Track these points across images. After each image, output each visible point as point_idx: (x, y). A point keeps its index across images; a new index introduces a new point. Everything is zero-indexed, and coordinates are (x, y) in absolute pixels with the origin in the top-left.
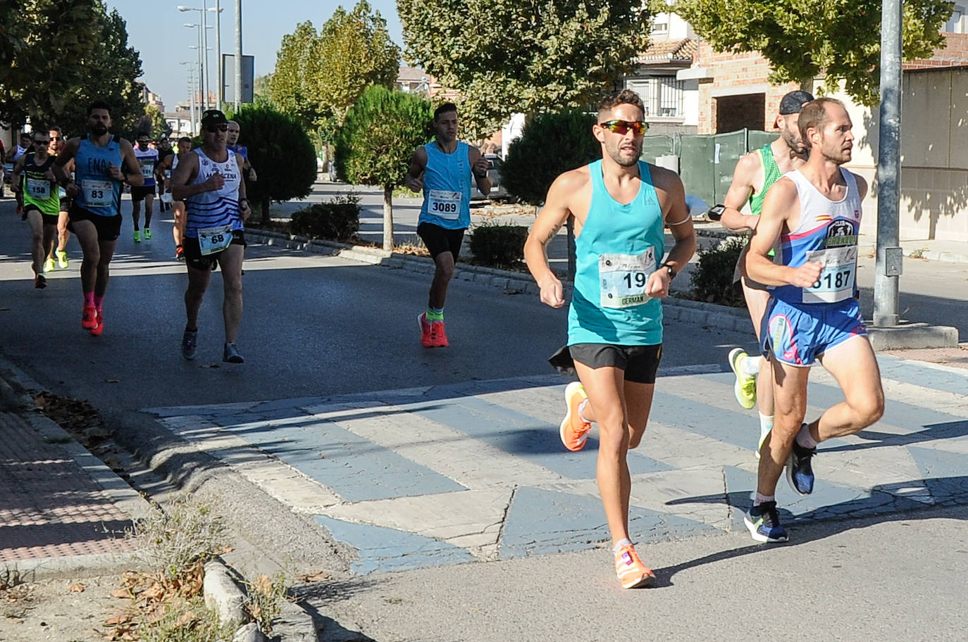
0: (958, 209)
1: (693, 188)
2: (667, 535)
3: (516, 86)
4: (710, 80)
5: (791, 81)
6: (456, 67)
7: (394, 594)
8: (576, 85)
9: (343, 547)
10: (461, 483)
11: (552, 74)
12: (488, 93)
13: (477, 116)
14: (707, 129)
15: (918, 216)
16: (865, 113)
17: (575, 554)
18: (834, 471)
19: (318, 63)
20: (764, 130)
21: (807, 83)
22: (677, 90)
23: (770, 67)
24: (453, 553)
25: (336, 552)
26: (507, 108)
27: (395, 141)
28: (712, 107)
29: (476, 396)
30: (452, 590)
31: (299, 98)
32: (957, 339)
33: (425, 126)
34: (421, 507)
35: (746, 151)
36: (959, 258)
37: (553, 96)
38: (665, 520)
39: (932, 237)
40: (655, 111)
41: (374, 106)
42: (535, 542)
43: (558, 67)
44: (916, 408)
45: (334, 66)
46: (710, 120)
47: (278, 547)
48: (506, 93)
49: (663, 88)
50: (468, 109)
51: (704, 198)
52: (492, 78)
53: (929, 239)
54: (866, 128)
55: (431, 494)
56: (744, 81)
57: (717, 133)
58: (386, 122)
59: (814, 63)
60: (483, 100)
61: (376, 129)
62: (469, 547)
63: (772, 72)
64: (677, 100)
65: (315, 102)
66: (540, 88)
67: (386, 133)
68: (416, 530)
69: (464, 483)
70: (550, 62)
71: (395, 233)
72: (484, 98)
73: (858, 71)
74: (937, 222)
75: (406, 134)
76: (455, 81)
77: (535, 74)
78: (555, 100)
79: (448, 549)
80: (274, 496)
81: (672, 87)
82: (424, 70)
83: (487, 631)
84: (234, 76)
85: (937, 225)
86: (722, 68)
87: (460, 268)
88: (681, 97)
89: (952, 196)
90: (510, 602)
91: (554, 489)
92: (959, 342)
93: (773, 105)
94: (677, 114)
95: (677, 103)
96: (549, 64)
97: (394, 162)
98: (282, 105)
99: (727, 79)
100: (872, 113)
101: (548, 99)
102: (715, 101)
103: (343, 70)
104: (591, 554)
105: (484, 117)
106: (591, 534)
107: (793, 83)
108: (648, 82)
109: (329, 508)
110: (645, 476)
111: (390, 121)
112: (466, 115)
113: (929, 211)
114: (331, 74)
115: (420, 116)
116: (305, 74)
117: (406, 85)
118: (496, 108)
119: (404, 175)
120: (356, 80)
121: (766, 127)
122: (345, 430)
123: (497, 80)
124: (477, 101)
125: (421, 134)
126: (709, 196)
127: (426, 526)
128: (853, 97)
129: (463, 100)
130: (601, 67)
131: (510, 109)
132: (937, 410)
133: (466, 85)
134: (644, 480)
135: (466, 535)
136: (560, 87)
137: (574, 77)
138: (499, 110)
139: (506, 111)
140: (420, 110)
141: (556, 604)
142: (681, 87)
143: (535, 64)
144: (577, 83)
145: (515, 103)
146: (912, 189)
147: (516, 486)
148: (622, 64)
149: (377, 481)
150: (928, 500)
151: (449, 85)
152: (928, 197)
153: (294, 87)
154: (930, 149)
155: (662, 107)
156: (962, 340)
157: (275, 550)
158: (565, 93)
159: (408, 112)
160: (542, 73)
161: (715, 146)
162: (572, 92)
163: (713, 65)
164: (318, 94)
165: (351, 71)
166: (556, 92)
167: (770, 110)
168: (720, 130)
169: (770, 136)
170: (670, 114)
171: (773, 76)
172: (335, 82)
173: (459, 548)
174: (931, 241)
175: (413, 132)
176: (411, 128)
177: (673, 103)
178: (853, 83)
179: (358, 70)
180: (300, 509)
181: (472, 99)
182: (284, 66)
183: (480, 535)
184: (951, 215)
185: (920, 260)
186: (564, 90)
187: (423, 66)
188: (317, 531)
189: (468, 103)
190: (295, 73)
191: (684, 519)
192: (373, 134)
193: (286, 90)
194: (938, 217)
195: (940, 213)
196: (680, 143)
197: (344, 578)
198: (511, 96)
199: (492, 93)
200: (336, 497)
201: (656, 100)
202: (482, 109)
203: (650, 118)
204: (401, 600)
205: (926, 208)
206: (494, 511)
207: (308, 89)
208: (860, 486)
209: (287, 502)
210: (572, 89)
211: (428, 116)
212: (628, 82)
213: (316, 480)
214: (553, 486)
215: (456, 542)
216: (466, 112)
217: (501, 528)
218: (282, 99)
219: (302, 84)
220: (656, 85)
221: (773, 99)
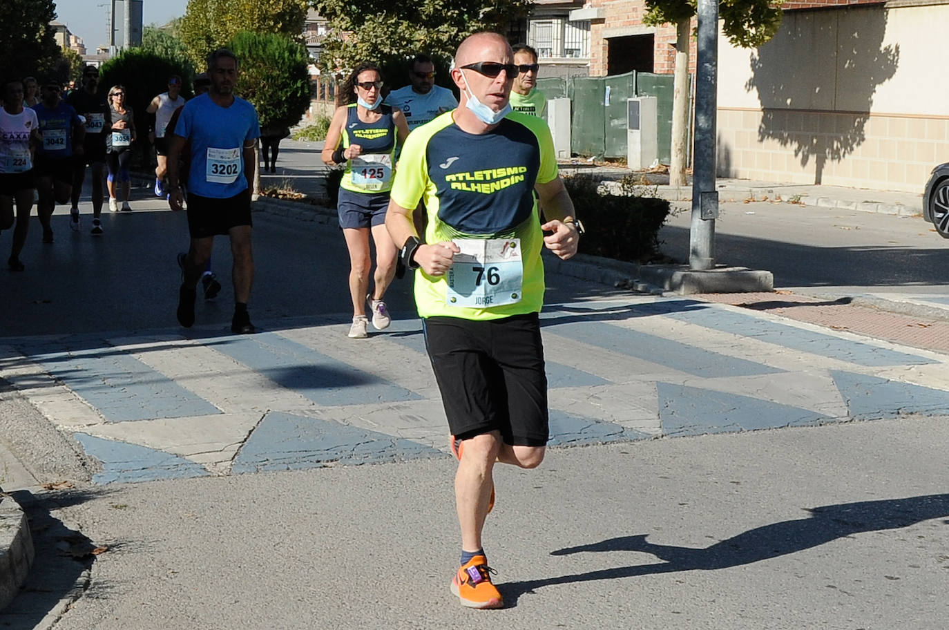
0: (844, 153)
1: (584, 131)
2: (394, 457)
3: (407, 28)
4: (601, 21)
5: (666, 22)
6: (349, 9)
7: (122, 501)
8: (469, 27)
9: (92, 460)
10: (219, 408)
11: (444, 15)
12: (378, 34)
13: (368, 58)
14: (599, 71)
15: (804, 162)
16: (752, 54)
17: (302, 472)
18: (575, 403)
19: (227, 5)
20: (652, 72)
21: (684, 24)
22: (581, 31)
23: (646, 8)
24: (189, 468)
25: (83, 465)
26: (398, 50)
27: (262, 85)
28: (604, 49)
29: (273, 332)
30: (175, 499)
31: (209, 40)
32: (772, 283)
33: (291, 70)
34: (174, 428)
35: (634, 93)
36: (836, 204)
37: (445, 38)
38: (396, 444)
39: (818, 182)
40: (559, 53)
41: (242, 50)
42: (267, 460)
43: (451, 8)
44: (688, 347)
45: (243, 7)
46: (601, 61)
47: (36, 460)
48: (397, 35)
49: (566, 29)
50: (360, 51)
51: (594, 142)
52: (383, 19)
53: (816, 184)
54: (753, 70)
55: (188, 417)
56: (634, 21)
57: (608, 75)
58: (253, 66)
59: (689, 3)
60: (374, 42)
61: (244, 73)
62: (206, 463)
63: (648, 12)
64: (581, 40)
65: (223, 44)
66: (431, 29)
67: (252, 77)
68: (162, 447)
69: (222, 407)
70: (441, 3)
71: (261, 176)
72: (374, 40)
73: (736, 12)
74: (823, 167)
75: (273, 78)
76: (347, 23)
77: (427, 16)
78: (446, 42)
79: (186, 464)
80: (46, 416)
81: (576, 27)
82: (317, 13)
83: (190, 532)
84: (123, 19)
85: (823, 171)
86: (612, 8)
87: (316, 211)
88: (585, 38)
89: (839, 140)
90: (222, 510)
91: (302, 415)
92: (774, 287)
93: (661, 46)
94: (581, 55)
95: (581, 44)
96: (440, 6)
97: (261, 105)
98: (192, 48)
99: (619, 19)
100: (758, 55)
101: (439, 40)
102: (607, 42)
103: (252, 11)
104: (316, 472)
105: (375, 60)
106: (321, 454)
107: (669, 24)
108: (551, 23)
109: (91, 427)
110: (392, 404)
111: (257, 65)
112: (358, 57)
113: (815, 155)
114: (239, 16)
115: (286, 60)
116: (214, 15)
117: (322, 26)
118: (387, 50)
119: (270, 119)
120: (264, 21)
121: (655, 69)
122: (136, 360)
123: (389, 22)
124: (368, 44)
125: (287, 78)
126: (600, 139)
127: (172, 444)
128: (730, 38)
129: (355, 42)
130: (493, 8)
131: (401, 51)
132: (708, 350)
133: (358, 26)
134: (390, 407)
135: (206, 452)
136: (452, 28)
137: (467, 19)
138: (390, 52)
139: (396, 53)
140: (286, 54)
141: (262, 512)
142: (585, 27)
143: (426, 6)
144: (469, 25)
145: (407, 45)
146: (798, 133)
147: (269, 410)
148: (516, 4)
149: (143, 405)
150: (657, 431)
151: (341, 27)
152: (815, 141)
153: (204, 29)
154: (817, 91)
155: (566, 47)
156: (777, 284)
157: (33, 462)
158: (457, 35)
159: (275, 56)
160: (433, 14)
161: (605, 89)
162: (463, 33)
163: (604, 5)
164: (227, 36)
165: (260, 13)
166: (448, 34)
167: (658, 51)
168: (611, 72)
169: (658, 77)
170: (574, 54)
171: (648, 16)
172: (243, 24)
173: (196, 463)
174: (819, 186)
175: (279, 75)
176: (278, 72)
177: (577, 44)
178: (731, 24)
179: (266, 11)
180: (65, 427)
181: (363, 41)
182: (195, 8)
183: (219, 453)
184: (837, 160)
185: (795, 205)
186: (455, 31)
187: (316, 9)
188: (73, 447)
189: (360, 45)
190: (205, 16)
191: (413, 443)
192: (240, 78)
193: (196, 32)
194: (825, 162)
195: (826, 158)
196: (573, 85)
197: (86, 487)
198: (403, 38)
199: (383, 35)
200: (101, 417)
201: (559, 41)
202: (373, 51)
203: (554, 60)
204: (125, 506)
205: (813, 153)
206: (239, 432)
207: (217, 31)
208: (594, 417)
209: (55, 421)
210: (465, 31)
211: (294, 60)
212: (532, 22)
213: (89, 403)
214: (302, 412)
215: (194, 458)
216: (357, 54)
217: (241, 447)
218: (193, 41)
219: (211, 27)
220: (559, 26)
221: (661, 39)
